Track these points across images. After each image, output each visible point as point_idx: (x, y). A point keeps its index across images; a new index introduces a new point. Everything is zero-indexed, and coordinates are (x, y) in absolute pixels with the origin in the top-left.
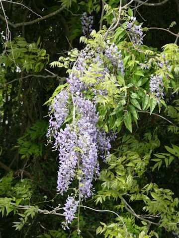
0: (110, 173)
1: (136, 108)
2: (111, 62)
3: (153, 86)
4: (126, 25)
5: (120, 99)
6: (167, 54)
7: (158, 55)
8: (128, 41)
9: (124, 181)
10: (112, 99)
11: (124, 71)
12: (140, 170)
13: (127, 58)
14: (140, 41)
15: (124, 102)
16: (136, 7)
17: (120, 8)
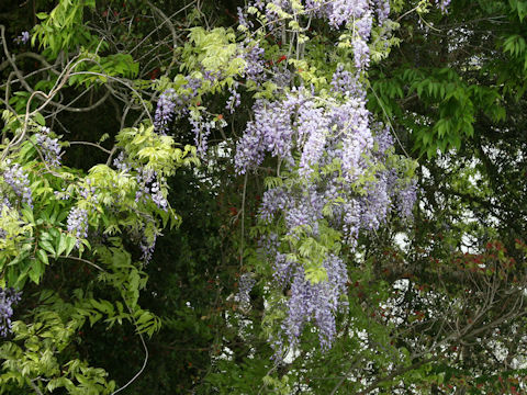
0: (15, 347)
1: (48, 253)
2: (14, 190)
3: (72, 223)
4: (37, 138)
5: (23, 242)
6: (93, 179)
7: (81, 179)
8: (40, 160)
9: (36, 360)
10: (12, 243)
11: (33, 203)
12: (61, 342)
13: (36, 184)
14: (57, 161)
15: (29, 246)
16: (55, 113)
17: (28, 114)
